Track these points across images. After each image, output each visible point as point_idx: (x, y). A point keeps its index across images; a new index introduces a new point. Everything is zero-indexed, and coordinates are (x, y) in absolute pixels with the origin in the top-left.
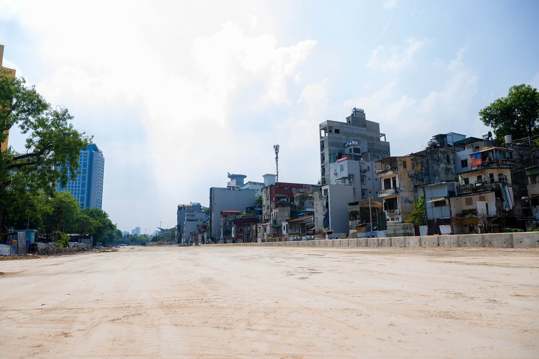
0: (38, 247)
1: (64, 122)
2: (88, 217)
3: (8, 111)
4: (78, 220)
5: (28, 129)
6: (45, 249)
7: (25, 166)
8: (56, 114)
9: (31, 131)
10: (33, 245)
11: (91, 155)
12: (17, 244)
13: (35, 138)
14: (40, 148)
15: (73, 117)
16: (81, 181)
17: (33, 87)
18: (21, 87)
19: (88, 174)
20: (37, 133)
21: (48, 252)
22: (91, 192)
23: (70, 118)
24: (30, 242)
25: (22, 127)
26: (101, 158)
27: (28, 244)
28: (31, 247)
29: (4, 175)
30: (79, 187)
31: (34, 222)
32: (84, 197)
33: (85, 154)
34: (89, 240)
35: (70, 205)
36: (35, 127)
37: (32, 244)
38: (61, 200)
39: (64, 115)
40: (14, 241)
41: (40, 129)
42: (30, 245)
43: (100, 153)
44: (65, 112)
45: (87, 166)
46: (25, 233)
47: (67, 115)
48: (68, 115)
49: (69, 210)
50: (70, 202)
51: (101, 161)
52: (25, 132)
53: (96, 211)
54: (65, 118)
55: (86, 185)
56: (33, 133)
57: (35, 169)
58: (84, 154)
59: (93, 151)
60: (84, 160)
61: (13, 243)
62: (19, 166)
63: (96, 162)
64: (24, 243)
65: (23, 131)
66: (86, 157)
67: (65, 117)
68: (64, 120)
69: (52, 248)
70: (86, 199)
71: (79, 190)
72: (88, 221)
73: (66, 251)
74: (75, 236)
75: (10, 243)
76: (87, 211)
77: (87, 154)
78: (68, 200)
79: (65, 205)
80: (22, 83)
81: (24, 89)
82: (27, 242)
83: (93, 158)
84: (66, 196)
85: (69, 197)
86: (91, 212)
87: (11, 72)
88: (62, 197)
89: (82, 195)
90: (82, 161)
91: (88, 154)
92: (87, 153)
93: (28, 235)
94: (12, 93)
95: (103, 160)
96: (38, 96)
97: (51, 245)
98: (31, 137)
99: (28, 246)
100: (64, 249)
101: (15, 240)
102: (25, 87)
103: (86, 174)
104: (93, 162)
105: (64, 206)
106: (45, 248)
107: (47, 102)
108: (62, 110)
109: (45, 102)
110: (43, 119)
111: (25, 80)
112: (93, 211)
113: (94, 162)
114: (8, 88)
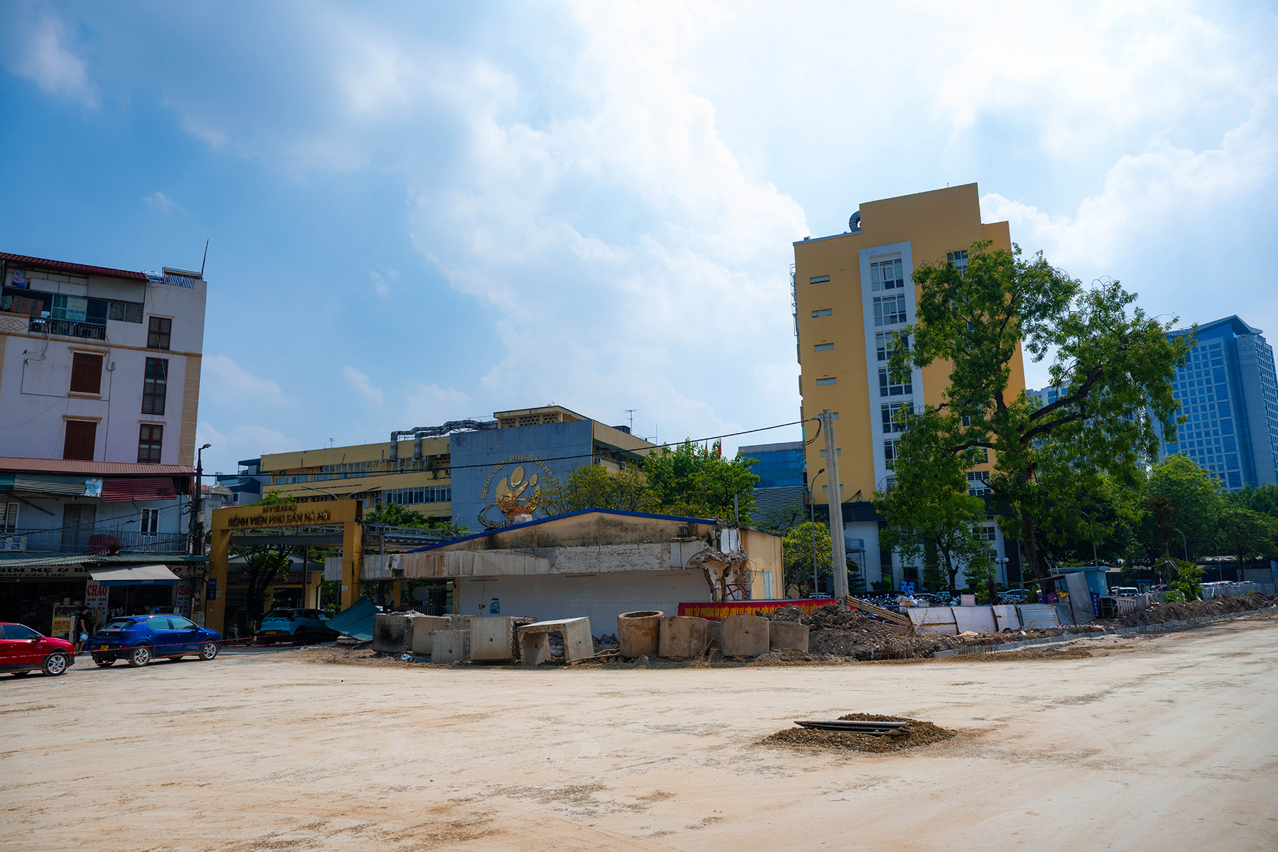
0: (1117, 607)
1: (1117, 313)
2: (1249, 512)
3: (1001, 322)
4: (1222, 524)
5: (1045, 349)
6: (1135, 610)
7: (1059, 427)
8: (1097, 300)
9: (1054, 349)
10: (1106, 601)
11: (1232, 347)
12: (1070, 602)
13: (1066, 360)
14: (1080, 382)
15: (1136, 295)
16: (1218, 419)
17: (1040, 255)
18: (1015, 263)
19: (1232, 396)
20: (1066, 348)
21: (1143, 616)
22: (1253, 440)
23: (1129, 299)
24: (1098, 595)
25: (1033, 348)
26: (1262, 347)
27: (1095, 600)
28: (1102, 607)
29: (1018, 456)
30: (1216, 433)
31: (1115, 538)
32: (1235, 458)
33: (1215, 348)
34: (1265, 571)
35: (1193, 488)
36: (1059, 340)
37: (1102, 599)
38: (1169, 479)
39: (1114, 296)
40: (1062, 595)
41: (1071, 340)
42: (1100, 602)
43: (1254, 334)
44: (1114, 290)
45: (1227, 378)
46: (1084, 577)
47: (1120, 294)
48: (1124, 293)
49: (1194, 502)
50: (1192, 482)
51: (1263, 355)
52: (1040, 358)
53: (1271, 494)
54: (1118, 304)
55: (1234, 426)
56: (1059, 352)
57: (1080, 429)
58: (1210, 349)
59: (1235, 336)
60: (1215, 363)
61: (1060, 600)
62: (1046, 429)
63: (1250, 362)
64: (1086, 597)
65: (1035, 355)
66: (1219, 353)
67: (1117, 300)
68: (1117, 307)
69: (1153, 605)
70: (1242, 460)
71: (1217, 441)
72: (1252, 524)
73: (1191, 610)
74: (1223, 562)
75: (1055, 598)
76: (1246, 495)
77: (1220, 347)
78: (1185, 477)
79: (1179, 489)
80: (1015, 256)
81: (1021, 267)
82: (1092, 594)
83: (1237, 354)
84: (1176, 467)
85: (1188, 470)
86: (1258, 497)
87: (991, 242)
88: (1170, 472)
89: (1229, 452)
90: (1211, 367)
91: (1222, 345)
92: (1218, 346)
93: (1090, 578)
94: (999, 285)
95: (1267, 352)
96: (1049, 274)
97: (1149, 598)
98: (1058, 362)
99: (1095, 604)
100: (1186, 607)
101: (1064, 592)
102: (1022, 261)
103: (1227, 397)
104: (1241, 363)
105: (1179, 492)
106: (1135, 608)
107: (1073, 279)
108: (1107, 288)
109: (1068, 279)
110: (1073, 317)
111: (1020, 247)
112: (1264, 493)
113: (1243, 362)
114: (991, 277)
